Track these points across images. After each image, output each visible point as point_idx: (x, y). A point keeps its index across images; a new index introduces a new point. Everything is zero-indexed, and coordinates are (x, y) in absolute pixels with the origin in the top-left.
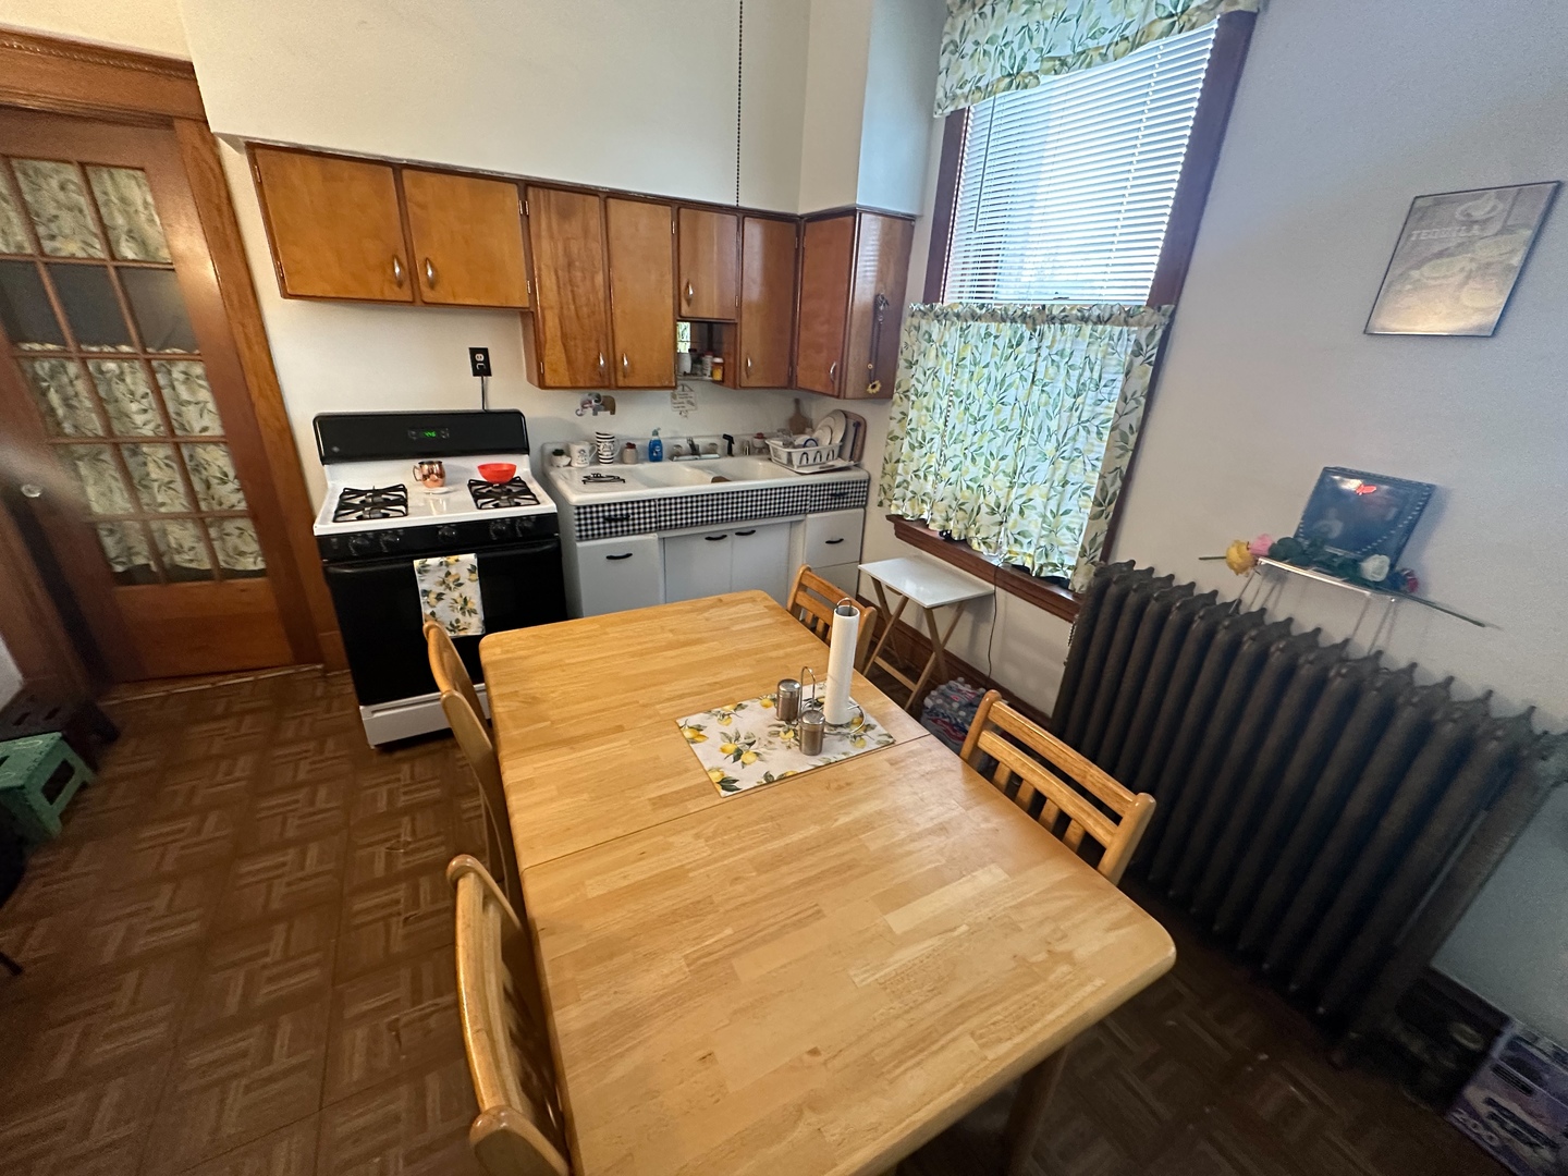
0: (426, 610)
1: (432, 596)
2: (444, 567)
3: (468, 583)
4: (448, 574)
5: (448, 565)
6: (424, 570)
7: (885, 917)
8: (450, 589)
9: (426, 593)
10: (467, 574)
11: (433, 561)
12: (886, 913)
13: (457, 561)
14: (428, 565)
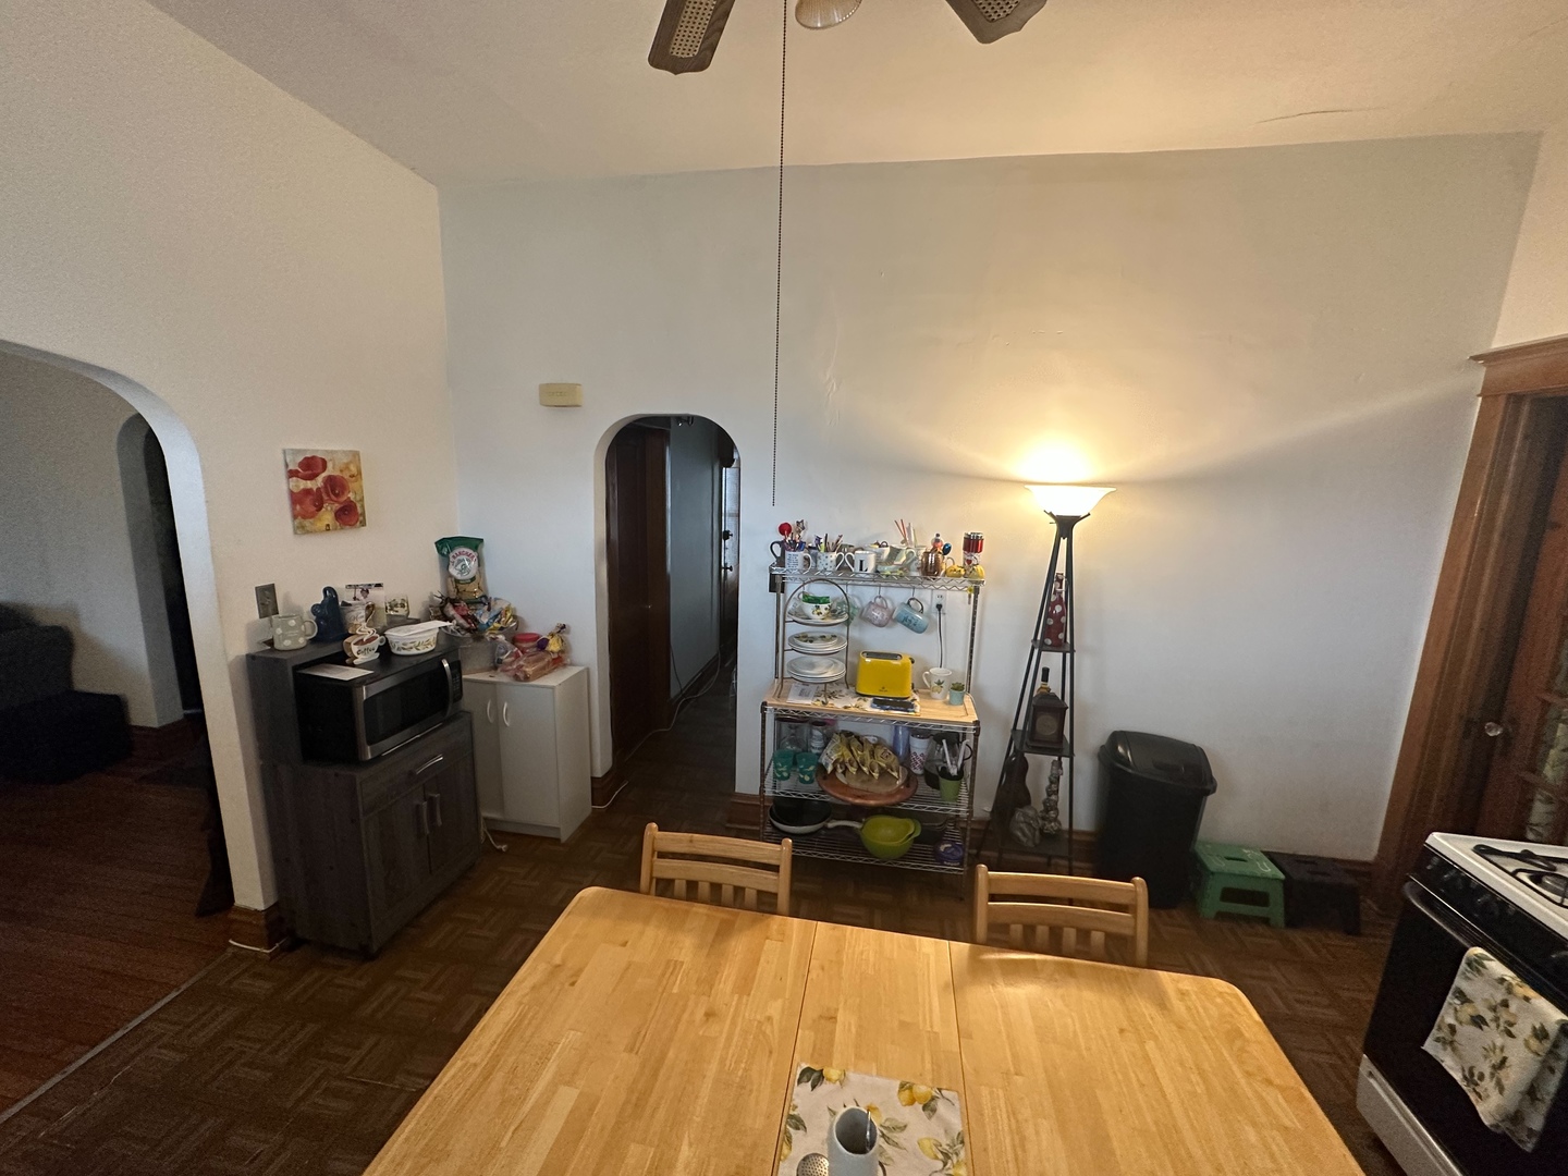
0: (1447, 1016)
1: (1468, 1010)
2: (1502, 989)
3: (1520, 1041)
4: (1505, 1004)
5: (1509, 990)
6: (1477, 965)
7: (578, 1091)
8: (1498, 1026)
9: (1462, 996)
10: (1528, 1032)
11: (1497, 968)
12: (581, 1093)
13: (1527, 999)
14: (1484, 967)
